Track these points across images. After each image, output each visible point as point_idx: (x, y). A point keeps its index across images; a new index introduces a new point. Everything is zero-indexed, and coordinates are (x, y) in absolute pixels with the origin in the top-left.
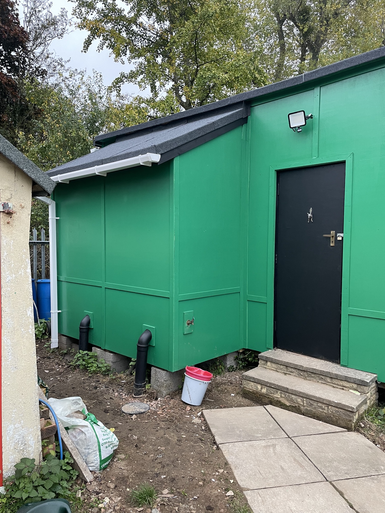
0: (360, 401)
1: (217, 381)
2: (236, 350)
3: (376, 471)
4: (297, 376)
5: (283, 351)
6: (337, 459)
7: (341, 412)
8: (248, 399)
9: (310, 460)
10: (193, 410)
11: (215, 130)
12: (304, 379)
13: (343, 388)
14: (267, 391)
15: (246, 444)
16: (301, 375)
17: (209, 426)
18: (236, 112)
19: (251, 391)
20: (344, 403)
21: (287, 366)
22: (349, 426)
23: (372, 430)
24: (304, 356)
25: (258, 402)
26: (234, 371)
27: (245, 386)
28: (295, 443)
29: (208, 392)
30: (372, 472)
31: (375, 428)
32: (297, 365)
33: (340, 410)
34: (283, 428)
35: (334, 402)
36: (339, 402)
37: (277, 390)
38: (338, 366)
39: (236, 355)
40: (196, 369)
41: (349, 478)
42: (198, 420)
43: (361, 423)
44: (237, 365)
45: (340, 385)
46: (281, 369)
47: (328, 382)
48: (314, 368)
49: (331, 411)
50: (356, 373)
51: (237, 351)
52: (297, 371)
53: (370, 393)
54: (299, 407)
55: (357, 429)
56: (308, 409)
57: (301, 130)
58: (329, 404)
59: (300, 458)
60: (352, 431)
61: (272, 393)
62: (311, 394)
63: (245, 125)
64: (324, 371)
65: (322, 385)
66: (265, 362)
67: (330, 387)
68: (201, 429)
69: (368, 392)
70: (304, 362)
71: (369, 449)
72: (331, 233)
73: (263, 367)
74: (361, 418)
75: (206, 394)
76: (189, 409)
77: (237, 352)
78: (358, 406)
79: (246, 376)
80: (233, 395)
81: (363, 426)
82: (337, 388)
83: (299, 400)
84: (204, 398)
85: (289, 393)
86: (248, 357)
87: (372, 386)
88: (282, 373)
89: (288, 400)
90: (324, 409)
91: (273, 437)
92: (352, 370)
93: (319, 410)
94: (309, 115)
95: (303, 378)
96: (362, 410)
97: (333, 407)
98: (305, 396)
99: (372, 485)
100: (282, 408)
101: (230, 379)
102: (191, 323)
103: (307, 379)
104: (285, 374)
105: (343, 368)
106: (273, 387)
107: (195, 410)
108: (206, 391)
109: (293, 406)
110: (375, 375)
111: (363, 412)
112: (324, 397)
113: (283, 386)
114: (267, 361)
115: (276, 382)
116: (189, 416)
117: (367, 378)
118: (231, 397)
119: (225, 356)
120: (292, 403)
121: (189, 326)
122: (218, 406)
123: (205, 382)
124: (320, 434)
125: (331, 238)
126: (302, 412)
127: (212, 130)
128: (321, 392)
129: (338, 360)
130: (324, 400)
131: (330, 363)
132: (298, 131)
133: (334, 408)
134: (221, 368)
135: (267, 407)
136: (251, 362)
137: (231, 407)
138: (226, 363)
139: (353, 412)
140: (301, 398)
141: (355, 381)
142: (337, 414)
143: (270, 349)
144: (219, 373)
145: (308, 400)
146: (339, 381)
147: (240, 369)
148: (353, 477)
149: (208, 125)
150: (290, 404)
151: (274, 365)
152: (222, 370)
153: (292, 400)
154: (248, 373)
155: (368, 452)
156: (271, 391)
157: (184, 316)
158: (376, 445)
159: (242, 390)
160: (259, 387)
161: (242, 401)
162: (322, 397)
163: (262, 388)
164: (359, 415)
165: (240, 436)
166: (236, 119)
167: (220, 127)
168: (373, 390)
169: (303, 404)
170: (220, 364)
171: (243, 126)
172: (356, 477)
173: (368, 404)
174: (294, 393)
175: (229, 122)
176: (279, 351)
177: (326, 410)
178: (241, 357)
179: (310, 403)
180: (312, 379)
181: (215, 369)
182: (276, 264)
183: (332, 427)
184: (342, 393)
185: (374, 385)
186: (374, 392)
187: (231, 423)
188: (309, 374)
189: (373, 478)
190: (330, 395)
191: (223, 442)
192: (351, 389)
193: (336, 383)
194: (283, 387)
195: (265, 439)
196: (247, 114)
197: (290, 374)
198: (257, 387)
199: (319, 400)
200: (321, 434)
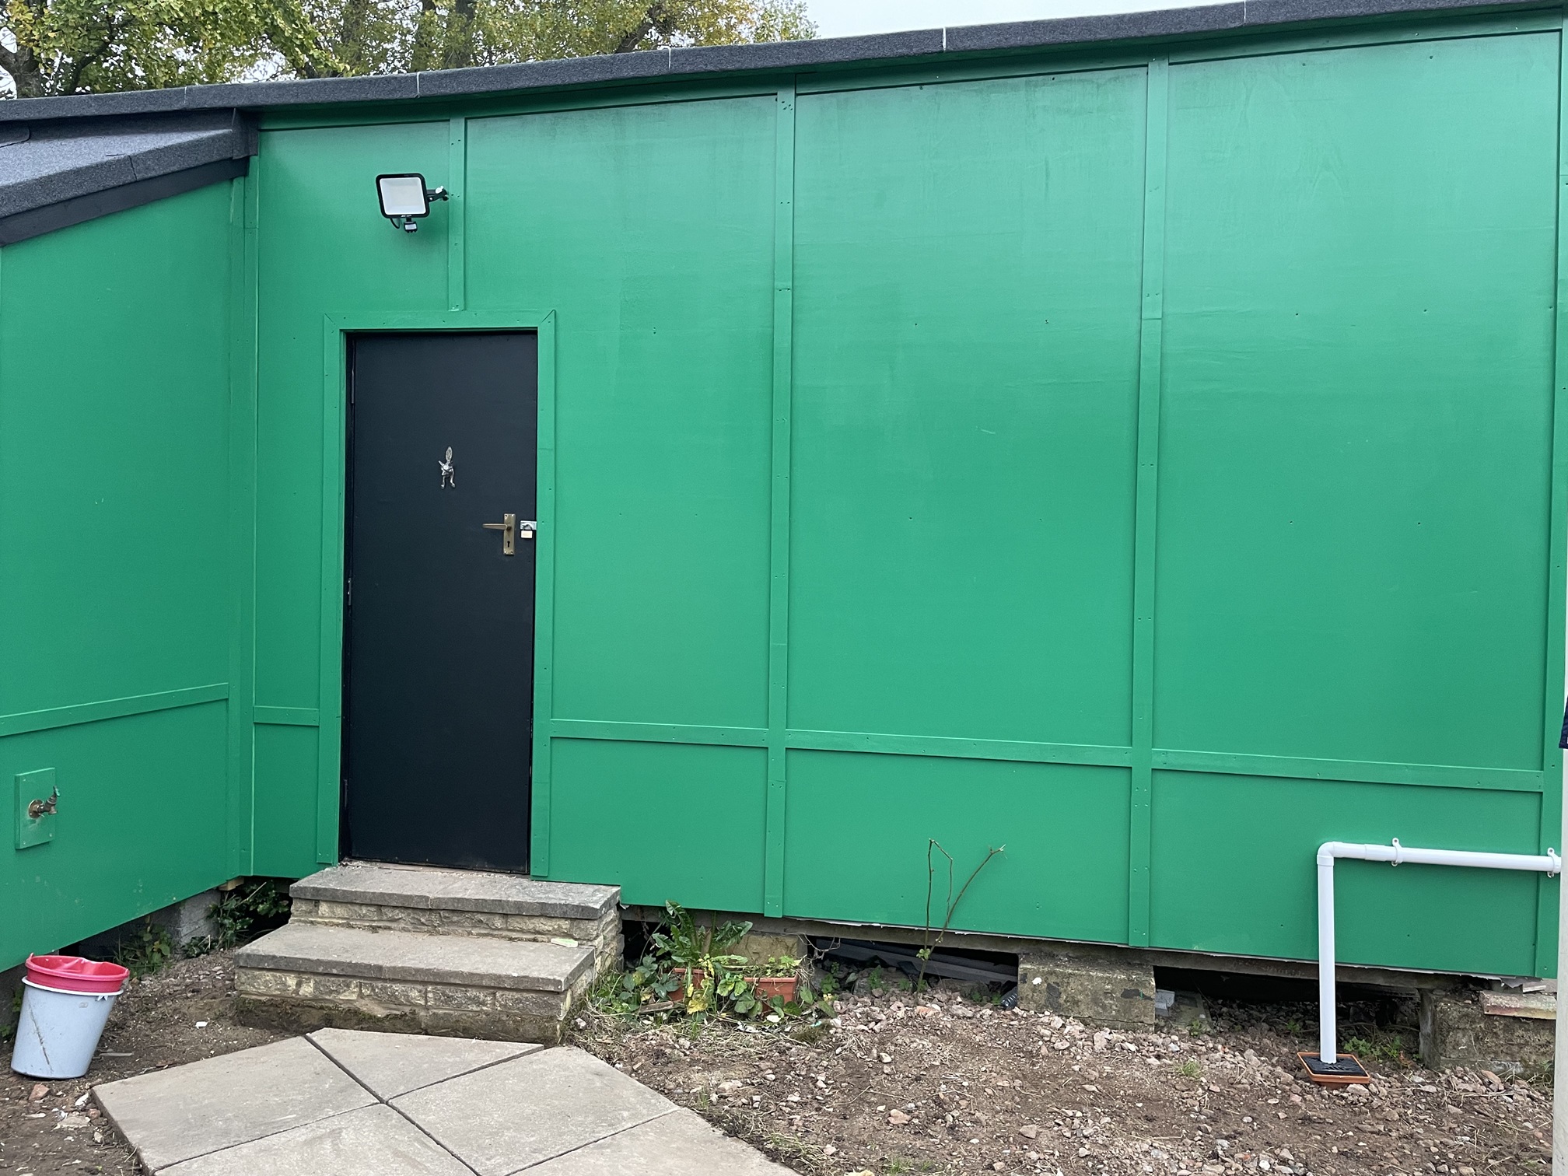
0: (576, 961)
1: (147, 992)
2: (213, 886)
3: (609, 1125)
4: (410, 927)
5: (368, 865)
6: (513, 1123)
7: (527, 999)
8: (254, 1026)
9: (438, 1143)
10: (60, 1093)
11: (136, 182)
12: (431, 933)
13: (535, 936)
14: (316, 988)
15: (245, 1149)
16: (423, 924)
17: (118, 1127)
18: (209, 138)
19: (263, 998)
20: (535, 974)
21: (380, 904)
22: (549, 1034)
23: (606, 1031)
24: (432, 869)
25: (287, 1030)
26: (208, 953)
27: (242, 988)
28: (399, 1112)
29: (112, 1033)
30: (599, 1132)
31: (613, 1025)
32: (410, 896)
33: (525, 995)
34: (365, 1082)
35: (509, 977)
36: (522, 974)
37: (349, 980)
38: (525, 882)
39: (211, 902)
40: (67, 961)
41: (542, 1160)
42: (79, 1120)
43: (579, 1020)
44: (218, 934)
45: (529, 932)
46: (362, 918)
47: (497, 929)
48: (460, 896)
49: (501, 1005)
50: (570, 890)
51: (218, 888)
52: (409, 915)
53: (602, 937)
54: (413, 1012)
55: (569, 1037)
56: (441, 1012)
57: (414, 227)
58: (496, 985)
59: (412, 1145)
60: (555, 1045)
61: (332, 992)
62: (448, 969)
63: (241, 180)
64: (486, 901)
65: (482, 940)
66: (311, 907)
67: (502, 941)
68: (90, 1142)
69: (597, 936)
70: (430, 885)
71: (596, 1078)
72: (506, 518)
73: (305, 922)
74: (580, 1006)
75: (102, 1040)
76: (41, 1094)
77: (219, 891)
78: (570, 974)
79: (248, 955)
80: (204, 1024)
81: (583, 1024)
82: (521, 940)
83: (414, 994)
84: (97, 1053)
85: (385, 980)
86: (255, 901)
87: (609, 919)
88: (364, 928)
89: (380, 1002)
90: (484, 1003)
91: (331, 1113)
92: (560, 885)
93: (470, 1008)
94: (439, 190)
95: (428, 932)
96: (582, 986)
97: (507, 993)
98: (432, 979)
99: (599, 1163)
100: (362, 1029)
101: (190, 978)
102: (47, 809)
103: (438, 933)
104: (374, 929)
105: (535, 883)
106: (335, 971)
107: (66, 1092)
108: (105, 1031)
109: (396, 1017)
110: (615, 889)
111: (585, 990)
112: (482, 969)
113: (366, 962)
114: (317, 903)
115: (345, 955)
116: (42, 1115)
117: (595, 898)
118: (195, 1033)
119: (173, 910)
120: (393, 1006)
121: (38, 820)
122: (150, 1065)
123: (101, 995)
124: (470, 1072)
125: (505, 532)
126: (423, 1026)
127: (123, 179)
128: (476, 958)
129: (524, 865)
130: (482, 976)
131: (504, 876)
132: (407, 227)
133: (509, 995)
134: (159, 951)
135: (315, 1036)
136: (267, 914)
137: (197, 1059)
138: (178, 932)
139: (558, 993)
140: (420, 987)
141: (565, 913)
142: (518, 1009)
143: (329, 865)
144: (152, 969)
145: (439, 987)
146: (526, 919)
147: (228, 945)
148: (552, 1156)
149: (109, 164)
150: (387, 1012)
151: (340, 910)
152: (163, 956)
153: (394, 999)
154: (254, 947)
155: (593, 1086)
156: (328, 987)
157: (17, 787)
158: (613, 1065)
159: (233, 1005)
160: (291, 981)
161: (234, 1036)
162: (478, 971)
163: (299, 984)
164: (573, 998)
165: (226, 1133)
166: (207, 159)
167: (153, 174)
168: (611, 930)
169: (426, 1002)
170: (156, 937)
171: (235, 182)
172: (560, 1153)
173: (598, 967)
174: (399, 977)
175: (186, 166)
176: (357, 868)
177: (490, 1004)
178: (232, 904)
179: (444, 994)
180: (451, 928)
181: (136, 957)
182: (347, 609)
183: (503, 1047)
184: (532, 951)
185: (613, 914)
186: (614, 934)
187: (196, 1103)
188: (445, 917)
189: (600, 1145)
190: (500, 960)
191: (171, 1162)
192: (555, 935)
193: (517, 926)
194: (366, 965)
195: (306, 1122)
196: (246, 149)
197: (389, 928)
198: (285, 984)
199: (470, 982)
200: (475, 1070)
